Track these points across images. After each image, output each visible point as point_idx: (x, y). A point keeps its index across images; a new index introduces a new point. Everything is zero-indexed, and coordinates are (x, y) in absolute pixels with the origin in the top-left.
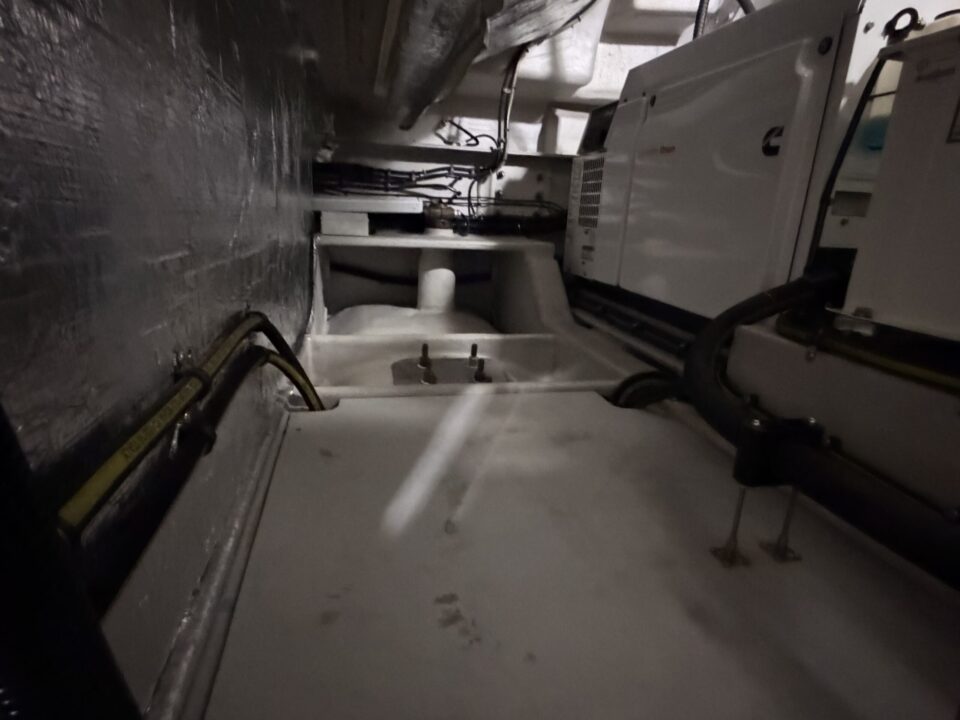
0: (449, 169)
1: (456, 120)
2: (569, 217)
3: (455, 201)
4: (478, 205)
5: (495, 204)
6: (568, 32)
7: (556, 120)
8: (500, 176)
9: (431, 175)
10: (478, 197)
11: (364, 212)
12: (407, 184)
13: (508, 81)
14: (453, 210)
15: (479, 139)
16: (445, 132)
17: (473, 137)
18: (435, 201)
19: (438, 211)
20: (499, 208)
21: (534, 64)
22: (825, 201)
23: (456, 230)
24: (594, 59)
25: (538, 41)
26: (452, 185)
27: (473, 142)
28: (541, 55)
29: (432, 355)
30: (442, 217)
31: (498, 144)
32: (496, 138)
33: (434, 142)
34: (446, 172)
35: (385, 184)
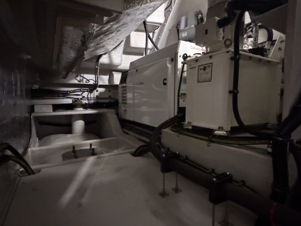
0: (80, 89)
1: (82, 75)
2: (119, 102)
3: (83, 99)
4: (91, 100)
5: (96, 99)
6: (113, 52)
7: (113, 75)
8: (97, 91)
9: (74, 91)
10: (91, 98)
11: (51, 104)
12: (66, 94)
13: (97, 64)
14: (82, 102)
15: (90, 80)
16: (79, 78)
17: (87, 80)
18: (76, 99)
19: (77, 103)
20: (98, 100)
21: (104, 60)
22: (179, 96)
23: (84, 108)
24: (121, 59)
25: (105, 54)
26: (82, 94)
27: (88, 81)
28: (106, 58)
29: (76, 149)
30: (78, 104)
31: (95, 82)
32: (95, 80)
33: (75, 82)
34: (79, 90)
35: (59, 95)
